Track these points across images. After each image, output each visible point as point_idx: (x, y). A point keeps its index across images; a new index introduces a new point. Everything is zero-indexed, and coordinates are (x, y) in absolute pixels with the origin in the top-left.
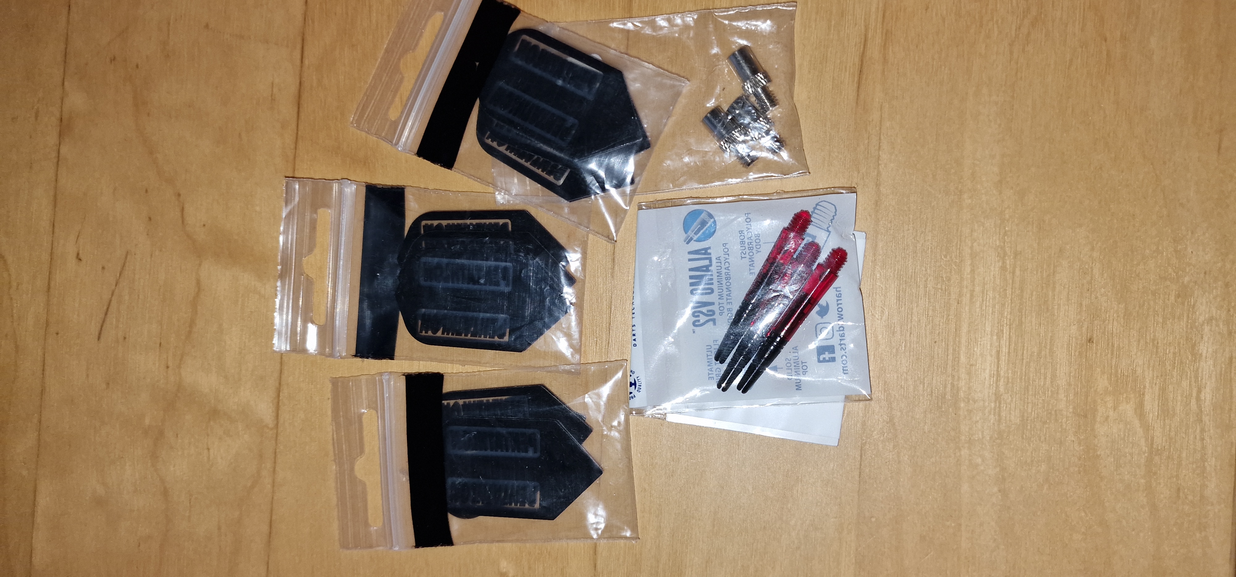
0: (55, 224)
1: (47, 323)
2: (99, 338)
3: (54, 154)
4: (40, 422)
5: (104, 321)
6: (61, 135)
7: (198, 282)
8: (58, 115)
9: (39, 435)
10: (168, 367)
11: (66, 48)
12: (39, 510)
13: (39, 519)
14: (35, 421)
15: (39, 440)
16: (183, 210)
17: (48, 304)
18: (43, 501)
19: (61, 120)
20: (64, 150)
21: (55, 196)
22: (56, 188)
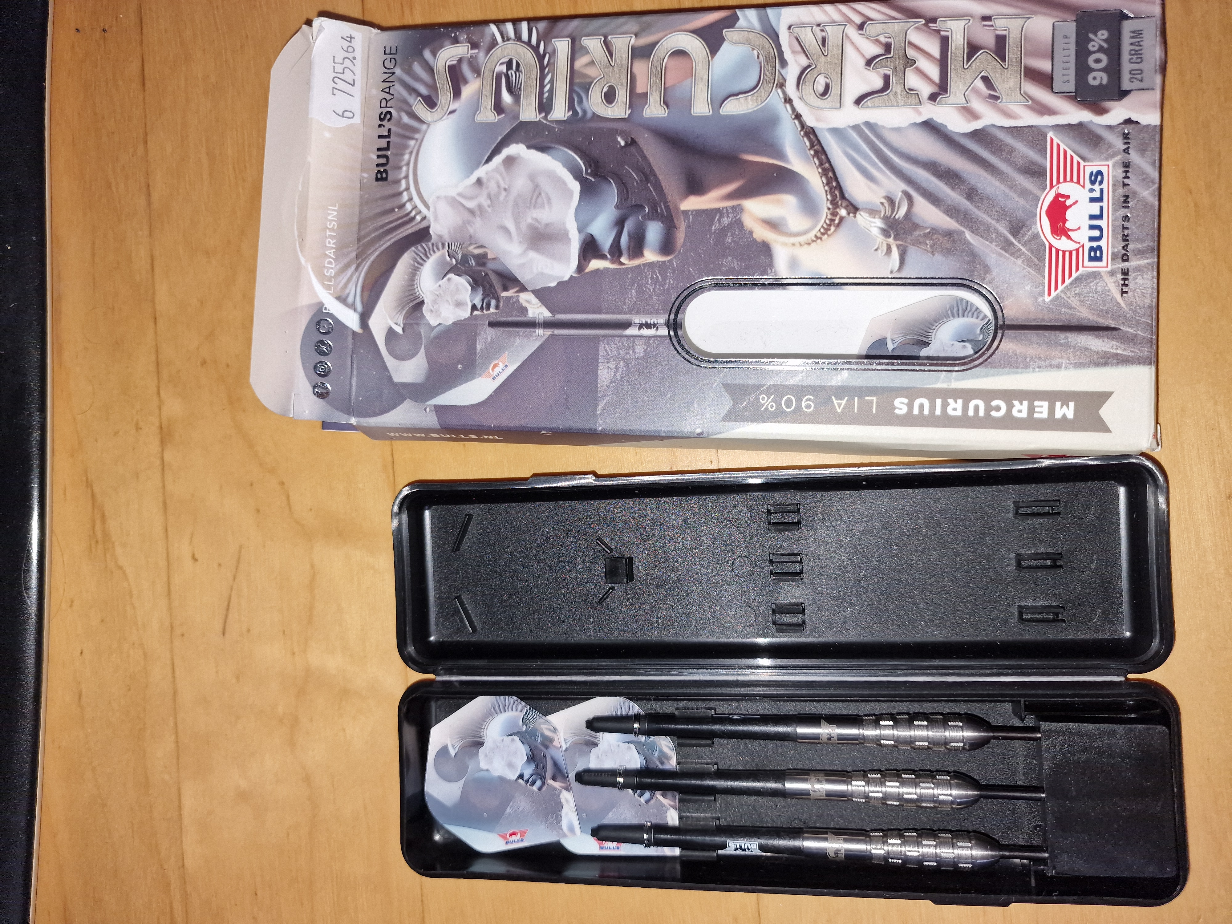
0: (169, 529)
1: (172, 627)
2: (224, 634)
3: (158, 462)
4: (176, 725)
5: (226, 616)
6: (163, 443)
7: (312, 566)
8: (158, 424)
9: (177, 737)
10: (294, 654)
11: (157, 358)
12: (186, 812)
13: (186, 821)
14: (172, 724)
15: (177, 742)
16: (288, 496)
17: (170, 608)
18: (188, 802)
19: (161, 428)
20: (167, 456)
21: (165, 503)
22: (164, 493)
